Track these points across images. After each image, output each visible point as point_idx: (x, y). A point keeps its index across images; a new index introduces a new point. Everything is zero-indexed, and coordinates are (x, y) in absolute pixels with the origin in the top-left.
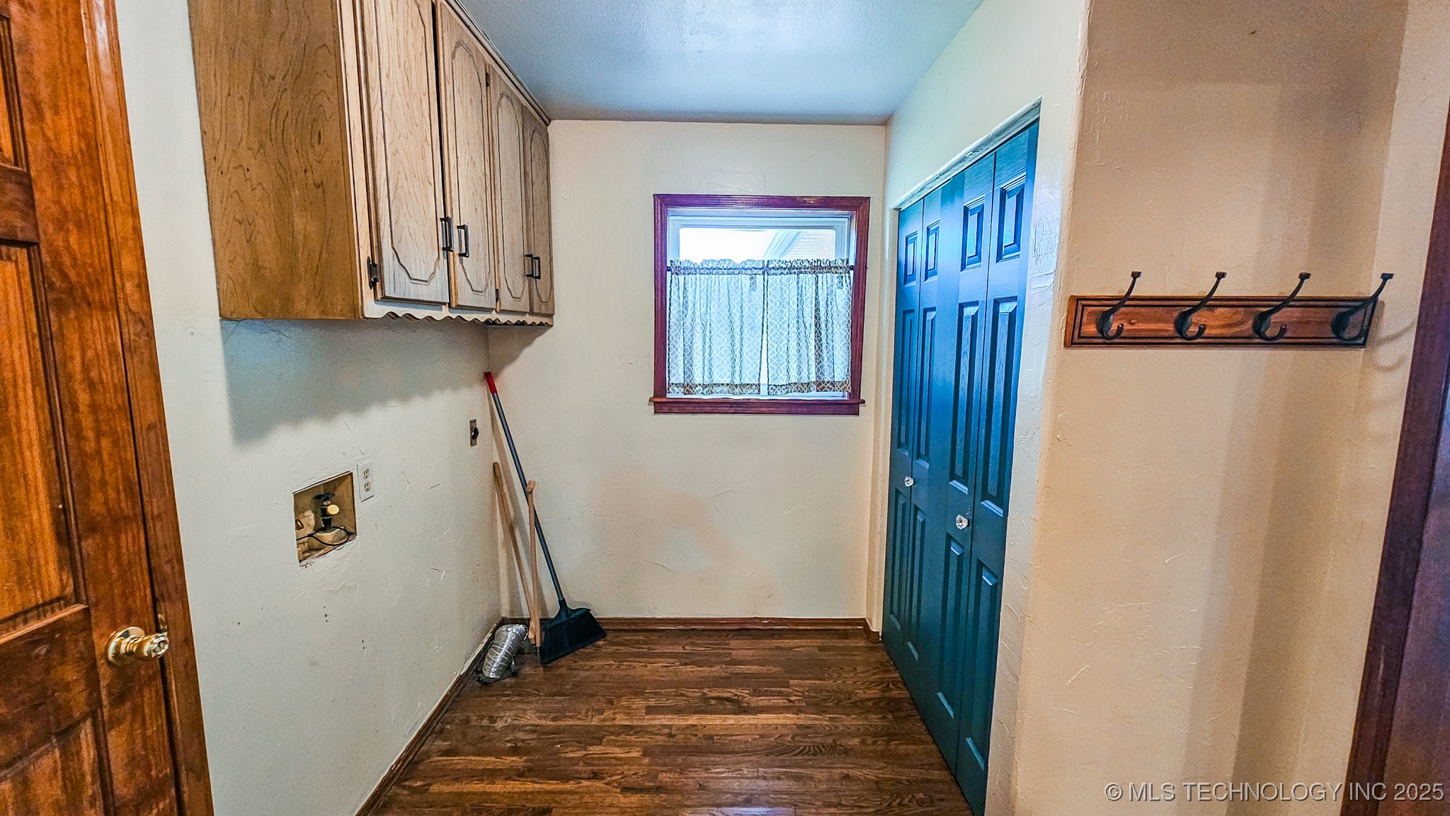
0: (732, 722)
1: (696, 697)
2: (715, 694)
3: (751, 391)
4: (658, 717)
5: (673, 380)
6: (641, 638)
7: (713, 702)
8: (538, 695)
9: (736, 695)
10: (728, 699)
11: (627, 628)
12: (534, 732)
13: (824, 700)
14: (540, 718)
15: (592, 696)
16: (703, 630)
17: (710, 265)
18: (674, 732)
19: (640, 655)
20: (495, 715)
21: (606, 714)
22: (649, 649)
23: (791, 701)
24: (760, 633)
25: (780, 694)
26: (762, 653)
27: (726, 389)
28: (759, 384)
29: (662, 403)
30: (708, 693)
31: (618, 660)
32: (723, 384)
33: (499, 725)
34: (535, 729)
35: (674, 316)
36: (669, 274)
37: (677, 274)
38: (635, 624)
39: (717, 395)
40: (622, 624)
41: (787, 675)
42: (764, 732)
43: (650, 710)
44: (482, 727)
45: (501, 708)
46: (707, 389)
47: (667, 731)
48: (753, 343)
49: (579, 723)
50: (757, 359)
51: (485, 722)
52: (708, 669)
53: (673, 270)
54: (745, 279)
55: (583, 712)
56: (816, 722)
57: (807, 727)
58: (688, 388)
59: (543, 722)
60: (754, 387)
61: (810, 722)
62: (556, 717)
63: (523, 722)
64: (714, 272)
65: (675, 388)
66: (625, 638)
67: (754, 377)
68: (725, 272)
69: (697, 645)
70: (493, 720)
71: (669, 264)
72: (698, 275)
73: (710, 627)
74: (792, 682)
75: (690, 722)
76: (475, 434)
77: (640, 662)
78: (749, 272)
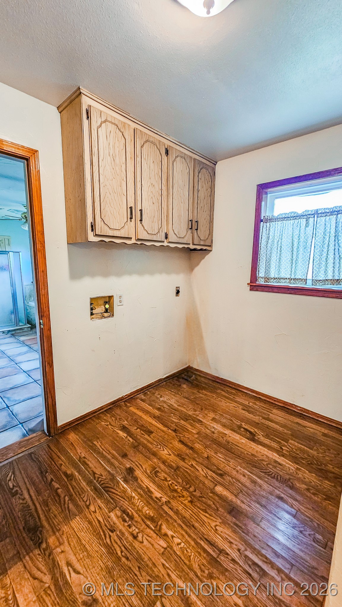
0: (244, 441)
1: (236, 424)
2: (246, 427)
3: (302, 283)
4: (215, 423)
5: (261, 275)
6: (234, 392)
7: (242, 429)
8: (180, 395)
9: (255, 432)
10: (250, 432)
11: (231, 385)
12: (169, 406)
13: (303, 459)
14: (175, 403)
15: (197, 404)
16: (265, 400)
17: (284, 216)
18: (216, 432)
19: (228, 398)
20: (163, 395)
21: (197, 412)
22: (234, 397)
23: (282, 449)
24: (293, 413)
25: (279, 443)
26: (285, 421)
27: (288, 281)
28: (306, 279)
29: (254, 286)
30: (243, 425)
31: (218, 396)
32: (286, 278)
33: (161, 399)
34: (171, 406)
35: (263, 244)
36: (262, 223)
37: (266, 223)
38: (235, 385)
39: (283, 284)
40: (229, 383)
41: (290, 437)
42: (255, 454)
43: (214, 419)
44: (157, 397)
45: (167, 395)
46: (275, 280)
47: (213, 430)
48: (305, 256)
49: (185, 411)
50: (306, 265)
51: (159, 396)
52: (252, 416)
53: (264, 221)
54: (303, 221)
55: (190, 408)
56: (287, 465)
57: (280, 464)
58: (267, 279)
59: (175, 405)
60: (303, 280)
61: (284, 463)
62: (180, 405)
63: (169, 401)
64: (286, 219)
65: (261, 279)
66: (228, 389)
67: (304, 275)
68: (292, 218)
69: (255, 404)
70: (161, 397)
71: (262, 218)
72: (277, 222)
73: (268, 400)
74: (290, 441)
75: (225, 432)
76: (178, 292)
77: (225, 400)
78: (306, 217)
